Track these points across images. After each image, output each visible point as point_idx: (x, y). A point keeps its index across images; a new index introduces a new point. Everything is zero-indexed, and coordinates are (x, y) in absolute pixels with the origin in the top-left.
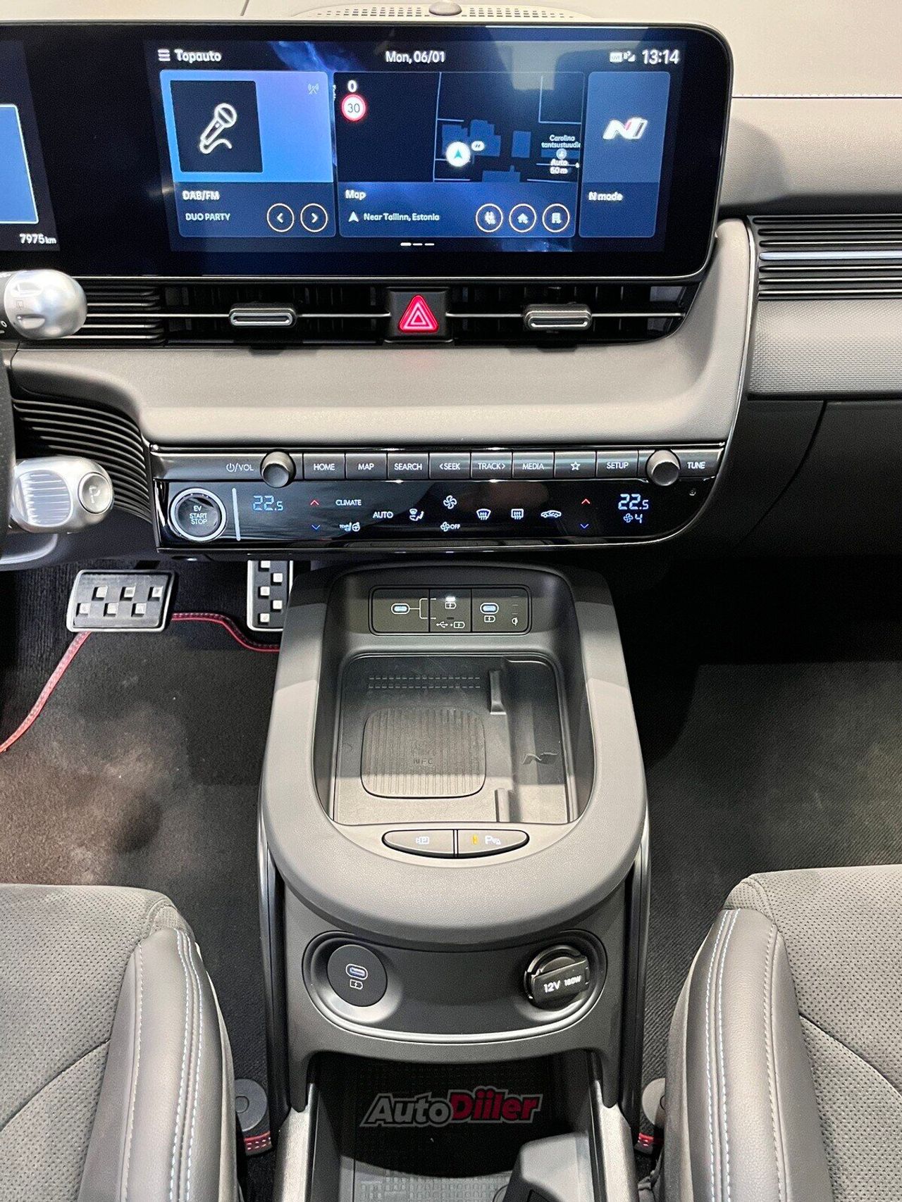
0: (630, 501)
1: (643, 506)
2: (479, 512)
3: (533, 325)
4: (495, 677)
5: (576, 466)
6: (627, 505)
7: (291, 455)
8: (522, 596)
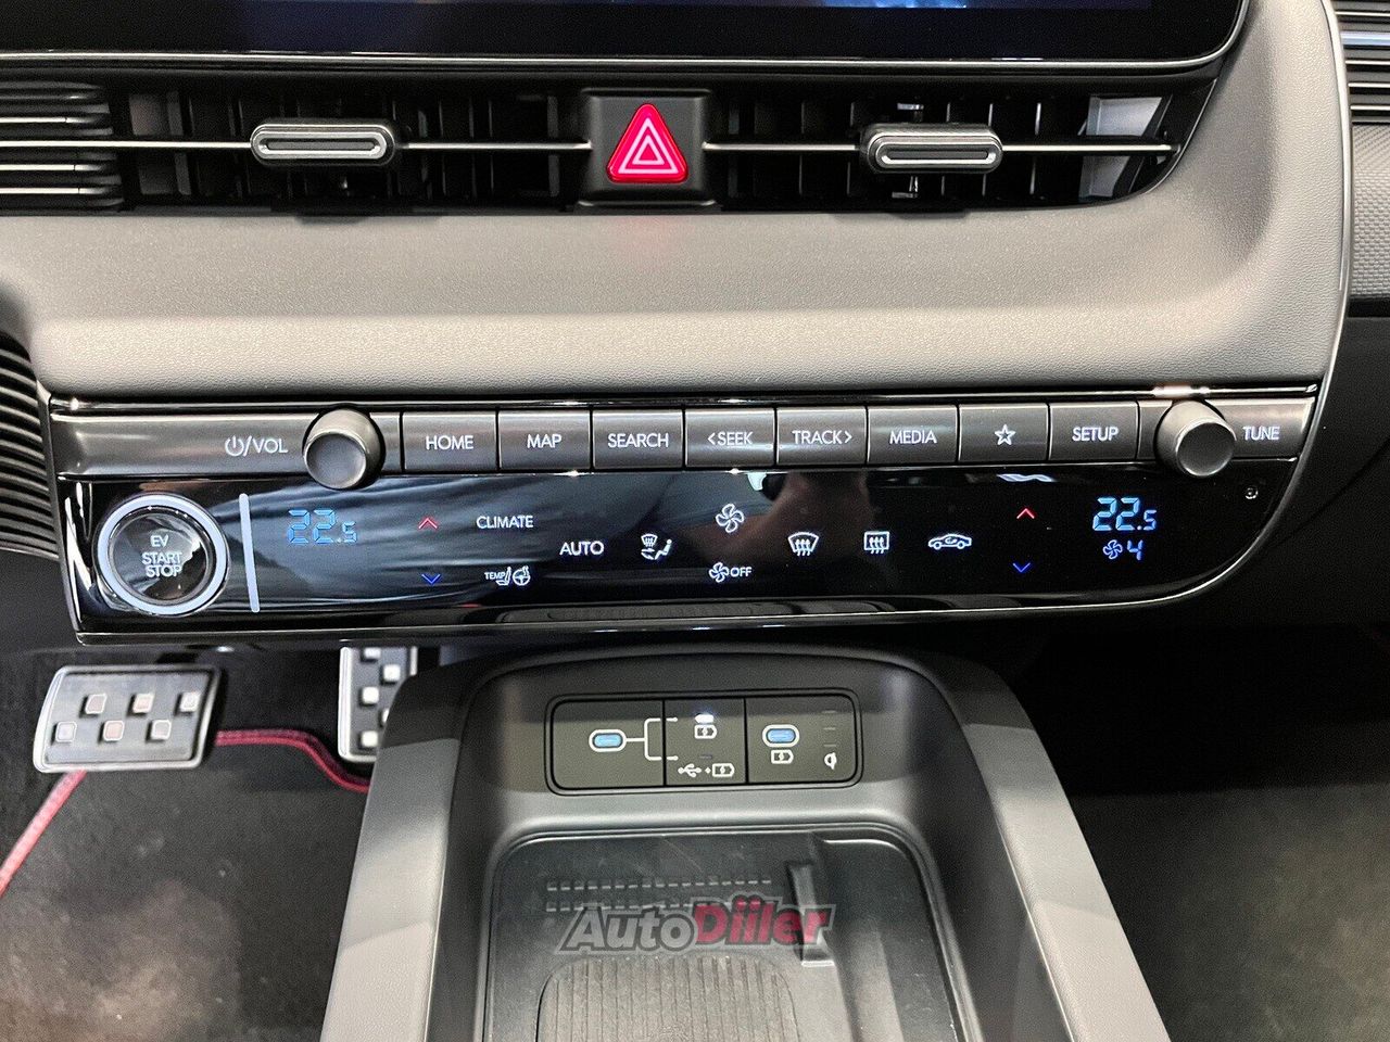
0: (1118, 513)
1: (1145, 524)
2: (794, 541)
3: (886, 160)
4: (803, 879)
5: (1005, 436)
6: (1111, 521)
7: (373, 416)
8: (842, 710)
